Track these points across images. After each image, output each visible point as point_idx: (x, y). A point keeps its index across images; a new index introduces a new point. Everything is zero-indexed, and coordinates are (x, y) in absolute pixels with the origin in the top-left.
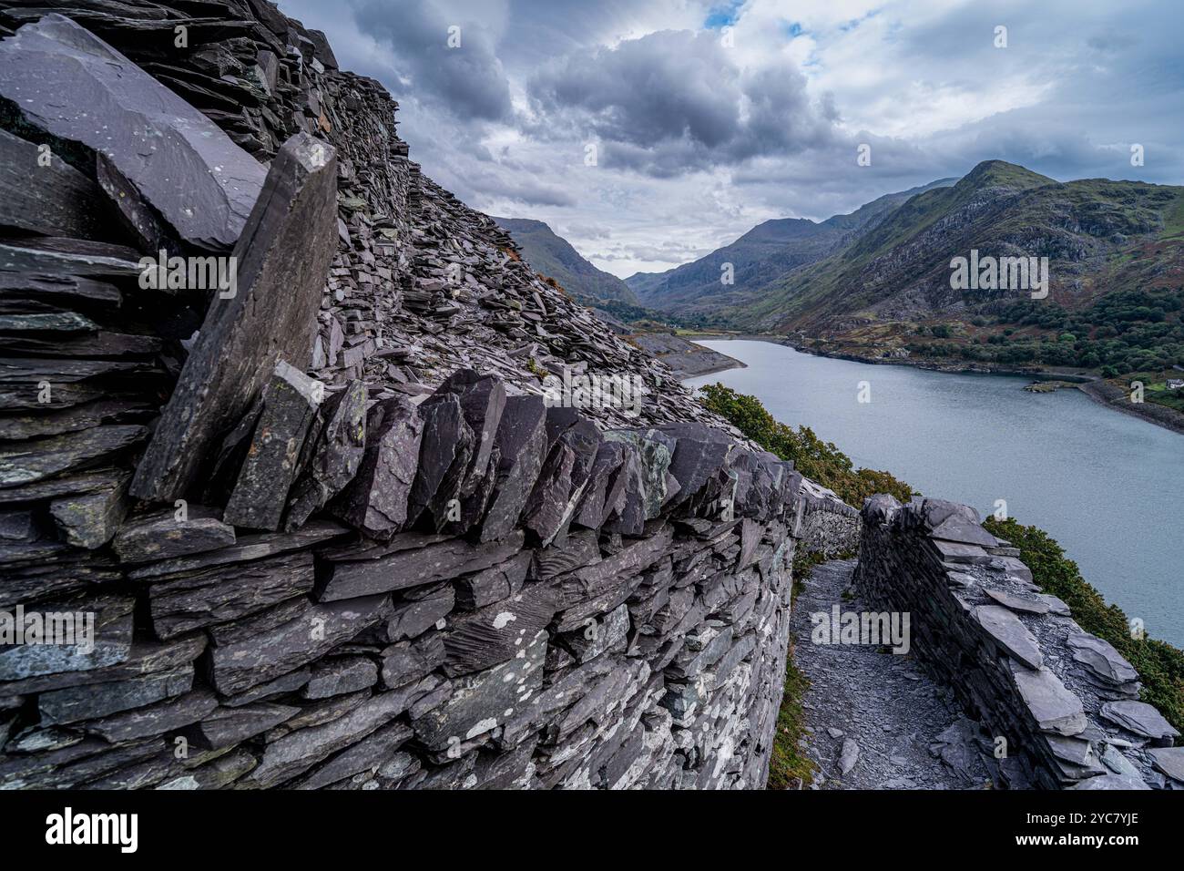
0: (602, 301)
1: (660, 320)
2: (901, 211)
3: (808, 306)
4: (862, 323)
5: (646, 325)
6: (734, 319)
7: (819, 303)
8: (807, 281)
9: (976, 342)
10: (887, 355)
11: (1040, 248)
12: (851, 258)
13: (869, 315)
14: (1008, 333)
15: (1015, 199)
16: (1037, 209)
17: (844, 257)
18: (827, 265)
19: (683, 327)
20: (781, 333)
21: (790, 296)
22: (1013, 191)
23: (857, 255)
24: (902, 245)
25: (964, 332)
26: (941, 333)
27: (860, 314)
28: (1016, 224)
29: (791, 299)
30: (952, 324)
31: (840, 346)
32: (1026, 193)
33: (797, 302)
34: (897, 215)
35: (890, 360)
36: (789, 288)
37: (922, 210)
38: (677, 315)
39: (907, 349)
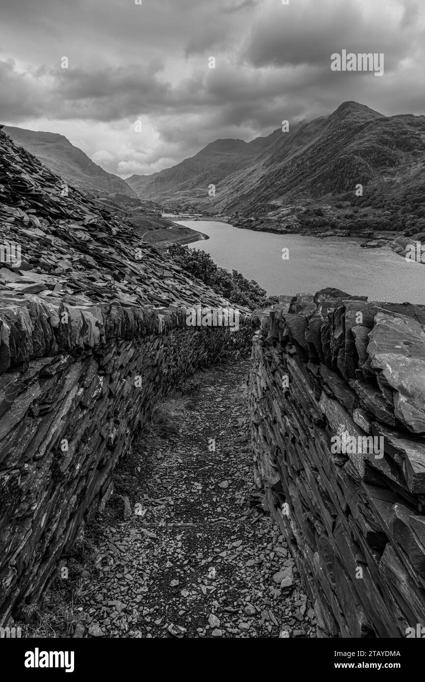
0: (111, 194)
1: (151, 207)
2: (297, 135)
3: (243, 197)
4: (274, 208)
5: (142, 211)
6: (198, 207)
7: (249, 195)
8: (241, 182)
9: (339, 218)
10: (288, 227)
11: (374, 159)
12: (267, 166)
13: (278, 202)
14: (356, 212)
15: (361, 128)
16: (374, 134)
17: (263, 165)
18: (254, 171)
19: (167, 212)
20: (227, 215)
21: (232, 191)
22: (362, 122)
23: (271, 163)
24: (296, 158)
25: (332, 212)
26: (319, 213)
27: (273, 202)
28: (361, 143)
29: (232, 193)
30: (324, 207)
31: (262, 222)
32: (368, 123)
33: (236, 195)
34: (294, 138)
35: (290, 230)
36: (231, 186)
37: (309, 134)
38: (162, 204)
39: (300, 223)
